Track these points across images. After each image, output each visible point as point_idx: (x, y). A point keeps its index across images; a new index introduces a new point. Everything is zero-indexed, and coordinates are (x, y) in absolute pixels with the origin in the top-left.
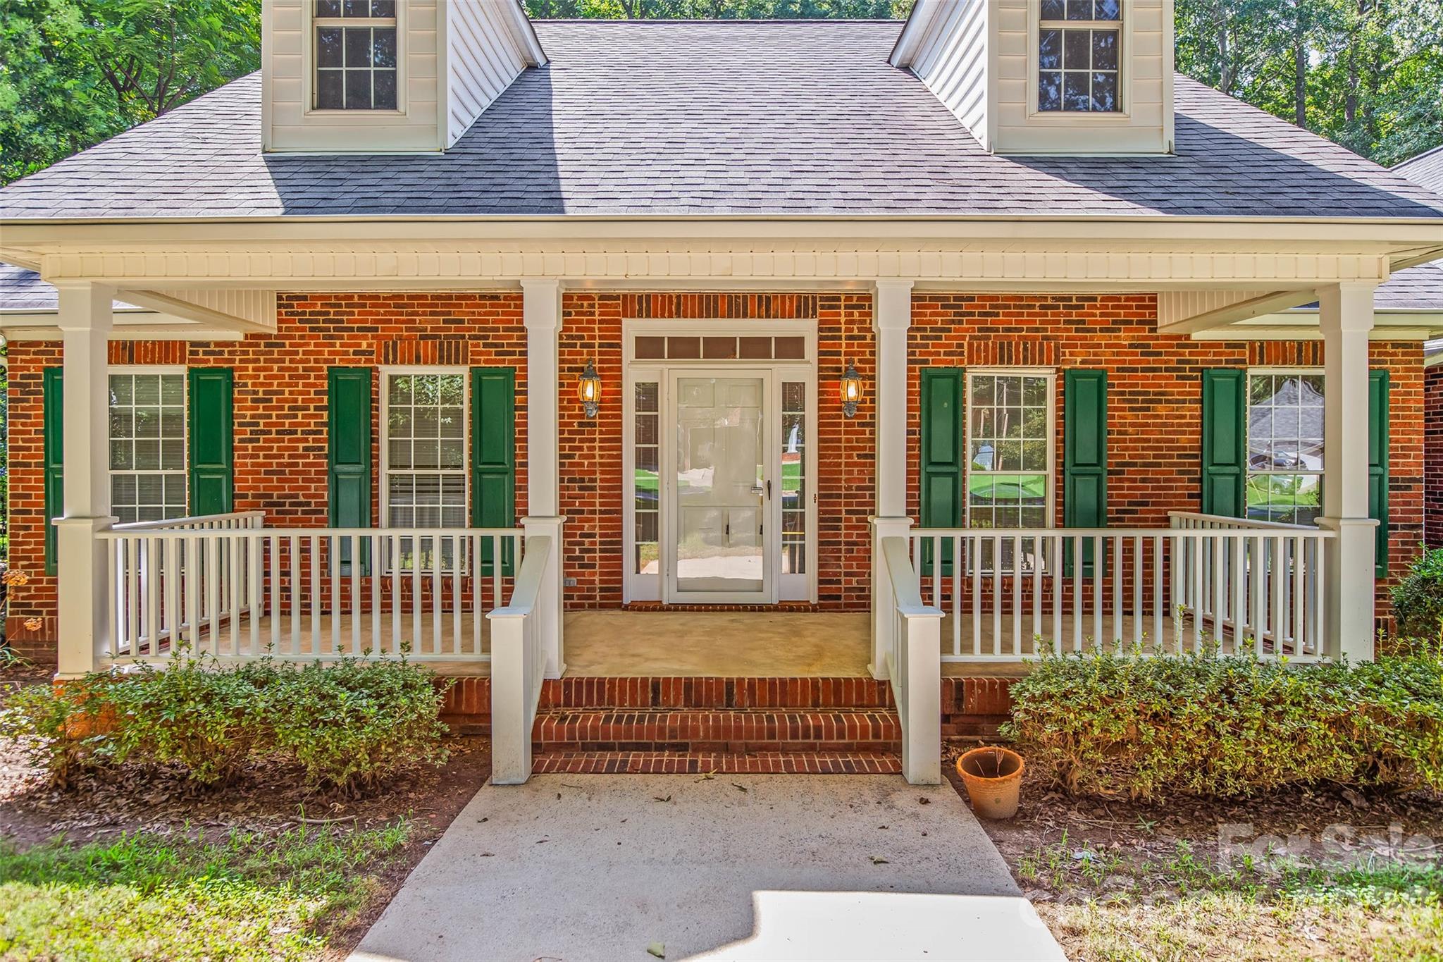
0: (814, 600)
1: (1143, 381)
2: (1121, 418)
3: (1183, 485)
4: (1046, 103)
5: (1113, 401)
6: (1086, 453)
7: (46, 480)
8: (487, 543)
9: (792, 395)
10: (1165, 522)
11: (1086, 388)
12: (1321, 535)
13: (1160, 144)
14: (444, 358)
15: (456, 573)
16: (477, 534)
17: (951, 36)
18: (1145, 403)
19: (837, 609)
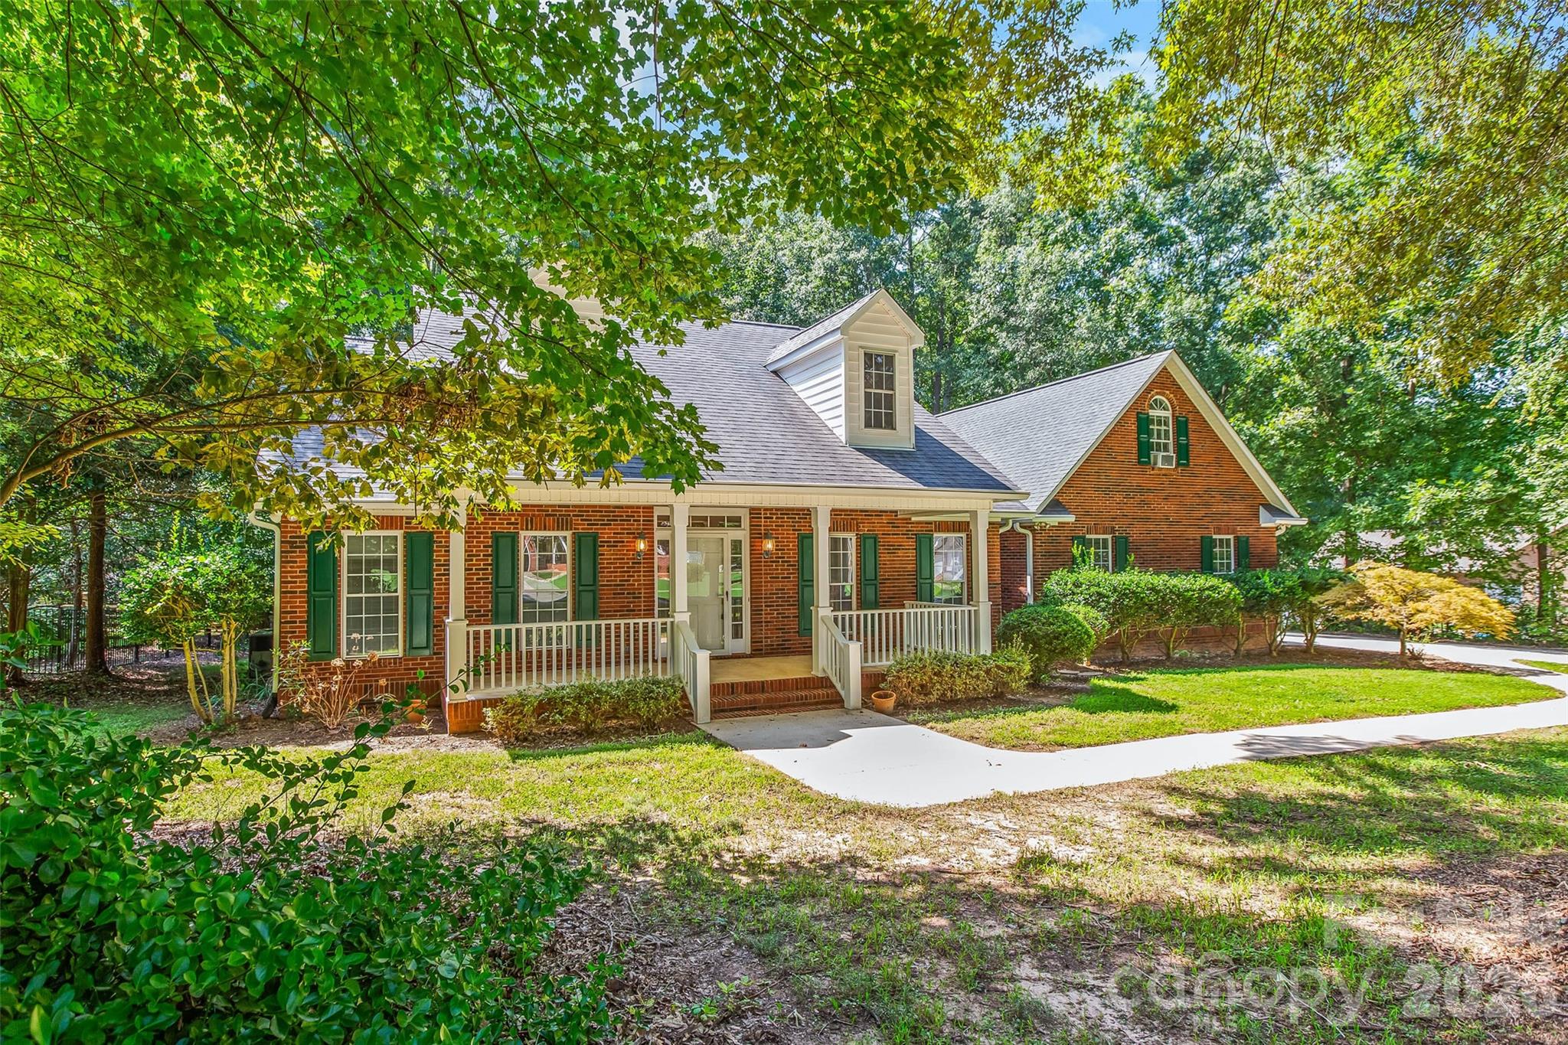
0: (748, 652)
1: (892, 539)
2: (885, 557)
3: (910, 589)
4: (868, 425)
5: (881, 549)
6: (870, 575)
7: (308, 602)
8: (579, 628)
9: (736, 545)
10: (903, 606)
11: (870, 543)
12: (973, 609)
13: (909, 444)
14: (560, 527)
15: (564, 647)
16: (575, 624)
17: (818, 375)
18: (893, 549)
19: (761, 656)
